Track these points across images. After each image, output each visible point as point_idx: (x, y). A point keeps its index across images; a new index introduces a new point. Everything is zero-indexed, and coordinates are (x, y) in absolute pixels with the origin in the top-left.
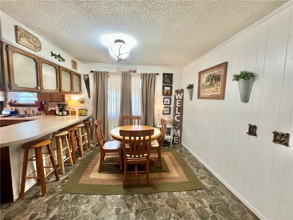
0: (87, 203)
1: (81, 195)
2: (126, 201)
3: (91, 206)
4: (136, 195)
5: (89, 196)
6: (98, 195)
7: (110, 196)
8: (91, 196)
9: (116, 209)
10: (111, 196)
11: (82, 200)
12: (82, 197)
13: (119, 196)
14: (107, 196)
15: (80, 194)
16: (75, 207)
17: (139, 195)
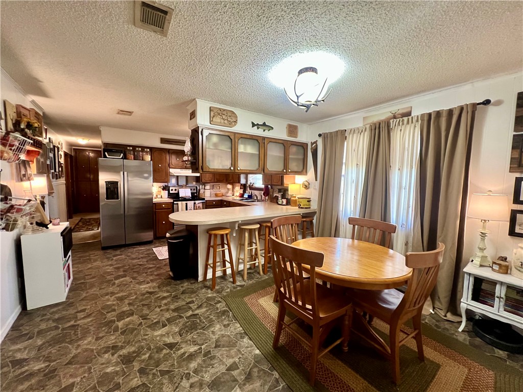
0: (224, 326)
1: (231, 313)
2: (255, 366)
3: (223, 333)
4: (276, 375)
5: (234, 321)
6: (241, 328)
7: (249, 341)
8: (235, 322)
9: (235, 363)
10: (251, 342)
11: (225, 319)
12: (229, 315)
13: (257, 352)
14: (247, 337)
15: (231, 311)
16: (214, 321)
17: (280, 380)
